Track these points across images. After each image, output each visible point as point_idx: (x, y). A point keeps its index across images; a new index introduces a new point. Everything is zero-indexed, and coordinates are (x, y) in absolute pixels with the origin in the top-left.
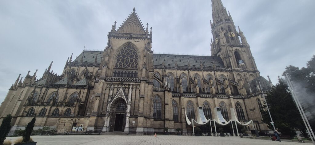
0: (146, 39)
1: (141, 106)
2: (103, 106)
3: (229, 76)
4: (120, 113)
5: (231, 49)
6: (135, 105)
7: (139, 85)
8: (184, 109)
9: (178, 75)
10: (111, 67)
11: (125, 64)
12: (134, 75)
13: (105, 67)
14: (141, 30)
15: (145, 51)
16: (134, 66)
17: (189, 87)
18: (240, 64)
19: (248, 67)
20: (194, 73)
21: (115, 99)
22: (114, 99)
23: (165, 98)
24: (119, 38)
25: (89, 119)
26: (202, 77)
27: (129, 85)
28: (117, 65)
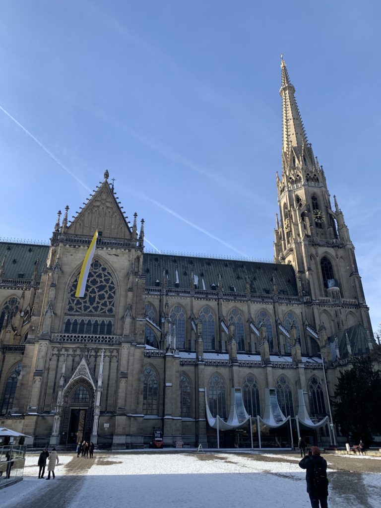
0: (133, 250)
1: (121, 393)
2: (45, 393)
3: (304, 315)
4: (78, 408)
5: (314, 252)
6: (109, 392)
7: (118, 351)
8: (204, 392)
9: (195, 311)
10: (60, 311)
11: (88, 304)
12: (106, 329)
13: (49, 314)
14: (121, 224)
15: (131, 277)
16: (107, 309)
17: (219, 340)
18: (330, 288)
19: (346, 294)
20: (231, 307)
21: (71, 380)
22: (70, 382)
23: (165, 372)
24: (75, 247)
25: (23, 421)
26: (247, 316)
27: (97, 351)
28: (71, 309)
